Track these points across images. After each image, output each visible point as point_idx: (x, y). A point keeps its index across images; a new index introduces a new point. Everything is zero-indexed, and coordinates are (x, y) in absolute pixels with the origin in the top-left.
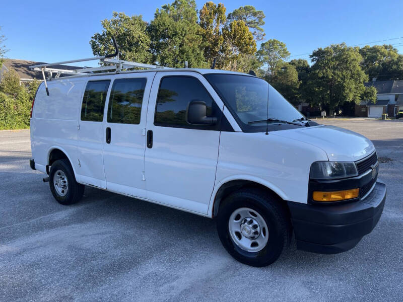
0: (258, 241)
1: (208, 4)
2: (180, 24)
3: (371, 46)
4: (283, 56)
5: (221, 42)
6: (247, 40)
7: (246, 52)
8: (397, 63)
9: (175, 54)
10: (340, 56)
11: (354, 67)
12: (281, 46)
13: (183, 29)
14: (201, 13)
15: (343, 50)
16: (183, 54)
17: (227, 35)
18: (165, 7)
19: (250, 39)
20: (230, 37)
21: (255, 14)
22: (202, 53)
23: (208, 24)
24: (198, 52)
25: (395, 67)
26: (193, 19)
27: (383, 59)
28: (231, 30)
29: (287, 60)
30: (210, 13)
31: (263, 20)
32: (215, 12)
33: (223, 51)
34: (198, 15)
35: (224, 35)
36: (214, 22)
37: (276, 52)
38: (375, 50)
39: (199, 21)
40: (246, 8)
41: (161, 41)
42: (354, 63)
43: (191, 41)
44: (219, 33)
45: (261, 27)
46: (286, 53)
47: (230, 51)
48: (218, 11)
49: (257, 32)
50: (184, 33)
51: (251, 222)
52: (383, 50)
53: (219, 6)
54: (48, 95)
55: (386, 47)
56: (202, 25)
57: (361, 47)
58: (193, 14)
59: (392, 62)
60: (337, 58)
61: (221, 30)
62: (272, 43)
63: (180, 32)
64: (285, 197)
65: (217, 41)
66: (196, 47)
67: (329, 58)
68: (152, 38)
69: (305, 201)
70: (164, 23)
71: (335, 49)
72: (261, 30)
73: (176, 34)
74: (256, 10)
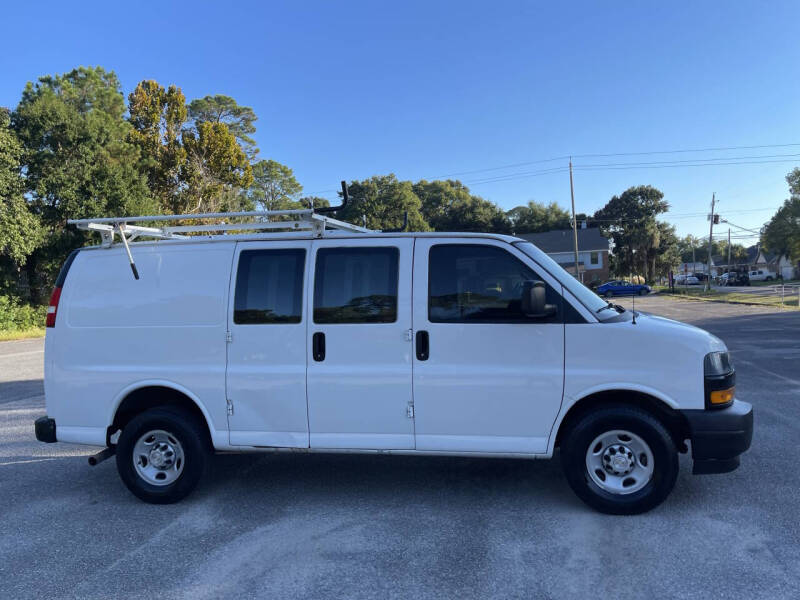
0: (633, 475)
1: (146, 85)
2: (93, 118)
3: (430, 182)
4: (288, 192)
5: (181, 161)
6: (234, 159)
7: (234, 181)
8: (472, 210)
9: (82, 179)
10: (389, 196)
11: (413, 214)
12: (285, 172)
13: (101, 130)
14: (133, 101)
15: (393, 187)
16: (102, 179)
17: (194, 148)
18: (48, 81)
19: (239, 158)
20: (200, 151)
21: (237, 112)
22: (145, 179)
23: (148, 122)
24: (135, 176)
25: (469, 216)
26: (118, 109)
27: (449, 202)
28: (202, 140)
29: (295, 199)
30: (153, 103)
31: (253, 124)
32: (163, 102)
33: (185, 176)
34: (126, 103)
35: (186, 147)
36: (161, 121)
37: (276, 184)
38: (435, 188)
39: (128, 114)
40: (219, 100)
41: (48, 150)
42: (412, 208)
43: (116, 154)
44: (176, 143)
45: (249, 136)
46: (294, 186)
47: (200, 178)
48: (169, 99)
49: (244, 145)
50: (103, 138)
51: (622, 450)
52: (448, 189)
53: (171, 91)
54: (137, 277)
55: (452, 185)
56: (136, 124)
57: (415, 183)
58: (117, 101)
59: (464, 209)
60: (385, 200)
61: (179, 138)
62: (268, 166)
63: (95, 135)
64: (675, 405)
65: (173, 157)
66: (129, 166)
67: (373, 198)
68: (26, 142)
69: (701, 405)
70: (54, 114)
71: (379, 184)
72: (251, 142)
73: (85, 138)
74: (240, 105)
